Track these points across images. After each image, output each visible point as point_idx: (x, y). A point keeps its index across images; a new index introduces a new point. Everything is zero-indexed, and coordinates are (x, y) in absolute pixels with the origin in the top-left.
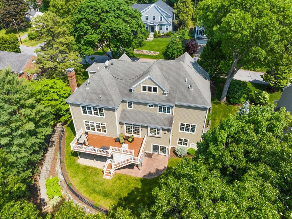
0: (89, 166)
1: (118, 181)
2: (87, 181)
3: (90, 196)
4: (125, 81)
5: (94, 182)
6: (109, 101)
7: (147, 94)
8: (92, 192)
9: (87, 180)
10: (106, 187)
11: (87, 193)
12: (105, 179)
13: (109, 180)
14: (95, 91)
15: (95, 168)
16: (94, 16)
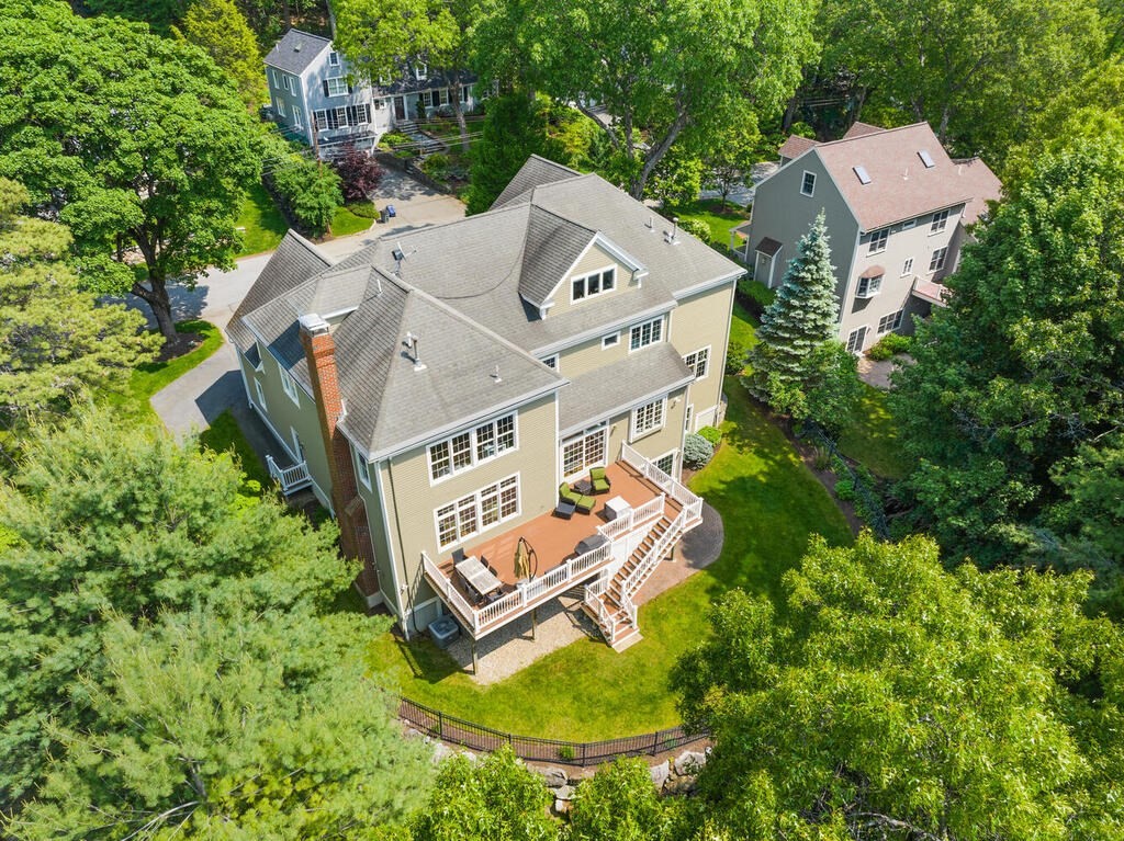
0: (530, 662)
1: (667, 626)
2: (593, 702)
3: (659, 722)
4: (487, 295)
5: (614, 684)
6: (531, 373)
7: (585, 306)
8: (647, 709)
9: (589, 699)
10: (660, 663)
11: (640, 722)
12: (629, 652)
13: (640, 642)
14: (456, 365)
15: (556, 652)
16: (77, 103)
